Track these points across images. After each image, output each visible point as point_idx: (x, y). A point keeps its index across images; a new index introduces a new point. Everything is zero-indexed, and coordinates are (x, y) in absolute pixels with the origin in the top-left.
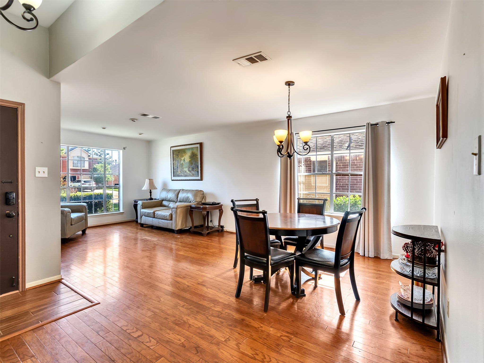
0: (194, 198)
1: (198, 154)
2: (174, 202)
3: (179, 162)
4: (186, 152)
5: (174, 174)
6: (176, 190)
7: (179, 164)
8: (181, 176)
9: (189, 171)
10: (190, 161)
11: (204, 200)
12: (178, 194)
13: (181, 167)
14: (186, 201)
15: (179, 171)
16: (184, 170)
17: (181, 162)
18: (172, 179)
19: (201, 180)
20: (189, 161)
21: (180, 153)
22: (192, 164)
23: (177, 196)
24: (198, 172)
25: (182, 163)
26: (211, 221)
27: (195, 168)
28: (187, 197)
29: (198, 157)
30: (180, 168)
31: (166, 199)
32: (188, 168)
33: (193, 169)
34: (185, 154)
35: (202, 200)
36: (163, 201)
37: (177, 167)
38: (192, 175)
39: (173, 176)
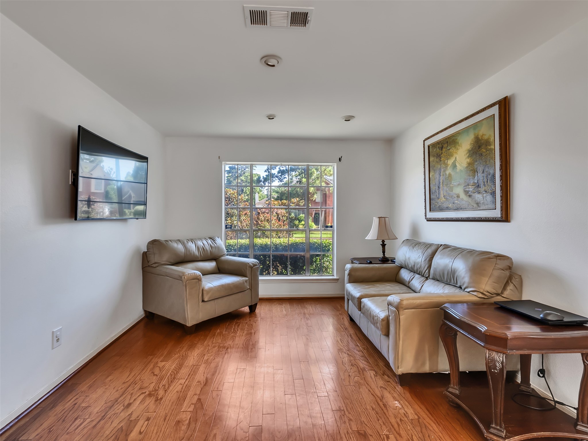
0: (471, 277)
1: (492, 138)
2: (423, 276)
3: (441, 174)
4: (458, 143)
5: (431, 204)
6: (431, 245)
7: (442, 176)
8: (448, 209)
9: (466, 194)
10: (469, 164)
11: (511, 287)
12: (433, 257)
13: (447, 185)
14: (449, 281)
15: (442, 196)
16: (454, 191)
17: (447, 173)
18: (427, 217)
19: (504, 219)
20: (466, 166)
21: (444, 150)
22: (474, 171)
23: (430, 262)
24: (493, 194)
25: (450, 175)
26: (542, 372)
27: (484, 182)
28: (450, 270)
29: (492, 147)
30: (445, 188)
31: (406, 266)
32: (463, 186)
33: (478, 186)
34: (455, 147)
35: (504, 288)
36: (403, 269)
37: (439, 187)
38: (475, 205)
39: (430, 211)
